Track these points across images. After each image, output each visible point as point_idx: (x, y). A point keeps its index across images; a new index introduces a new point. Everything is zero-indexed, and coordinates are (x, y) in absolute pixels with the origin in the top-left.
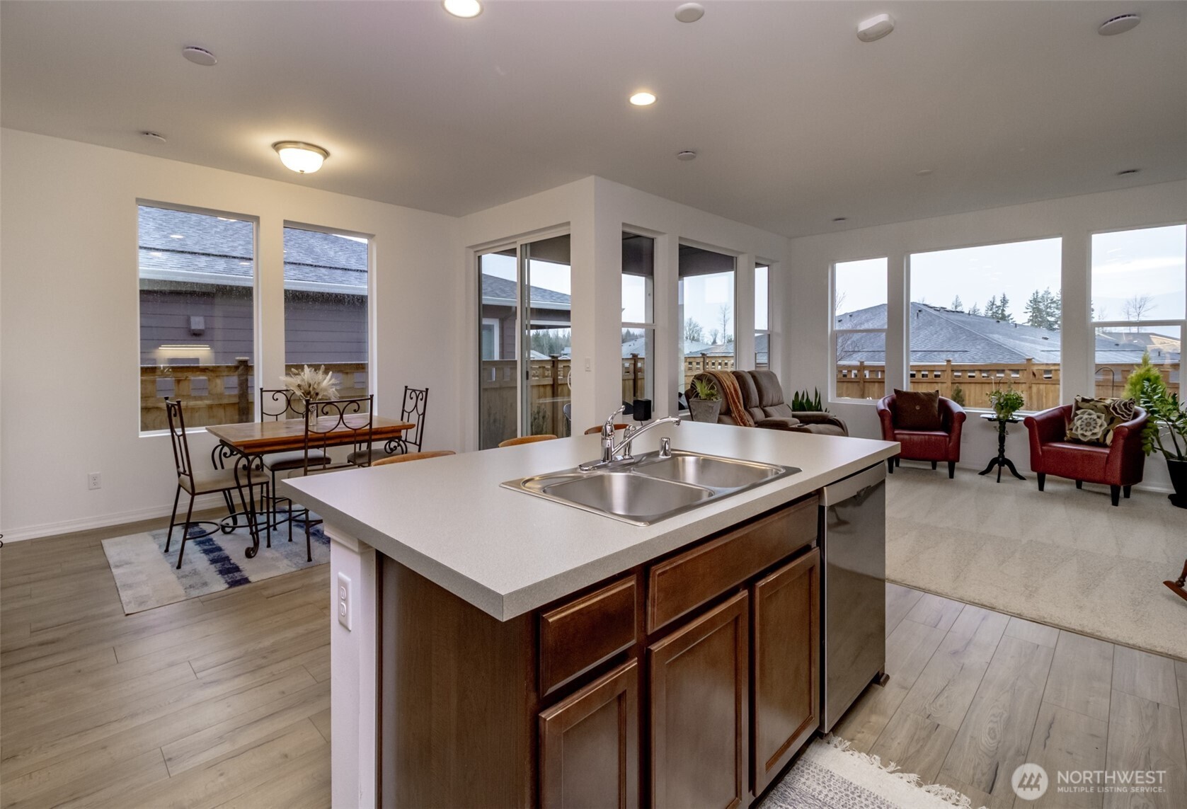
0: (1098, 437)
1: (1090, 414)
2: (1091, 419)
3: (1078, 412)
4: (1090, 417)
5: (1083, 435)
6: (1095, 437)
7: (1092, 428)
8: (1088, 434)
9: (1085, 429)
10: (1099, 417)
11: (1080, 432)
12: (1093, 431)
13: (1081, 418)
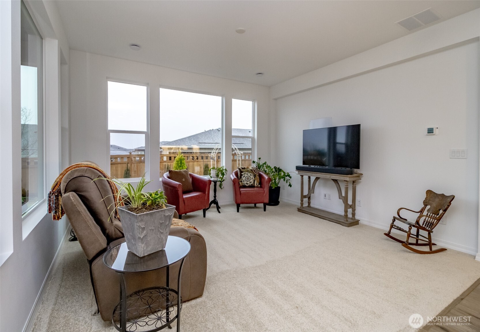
0: (252, 183)
1: (247, 174)
2: (248, 176)
3: (242, 174)
4: (248, 175)
5: (247, 183)
6: (251, 184)
7: (250, 180)
8: (248, 182)
9: (247, 181)
10: (251, 175)
11: (245, 182)
12: (250, 181)
13: (245, 176)
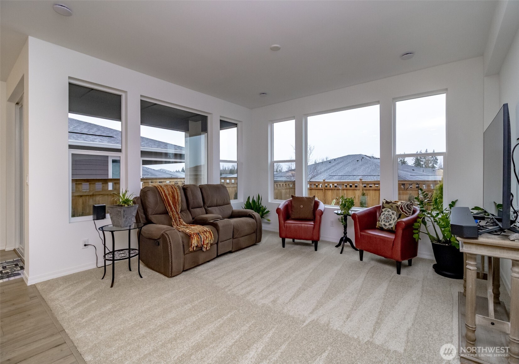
0: (392, 227)
1: (388, 212)
2: (389, 214)
3: (383, 210)
4: (388, 213)
5: (384, 225)
6: (390, 227)
7: (389, 221)
8: (387, 224)
9: (385, 221)
10: (393, 214)
11: (383, 223)
12: (390, 223)
13: (384, 214)
